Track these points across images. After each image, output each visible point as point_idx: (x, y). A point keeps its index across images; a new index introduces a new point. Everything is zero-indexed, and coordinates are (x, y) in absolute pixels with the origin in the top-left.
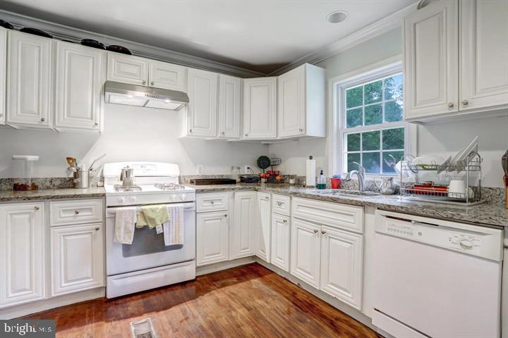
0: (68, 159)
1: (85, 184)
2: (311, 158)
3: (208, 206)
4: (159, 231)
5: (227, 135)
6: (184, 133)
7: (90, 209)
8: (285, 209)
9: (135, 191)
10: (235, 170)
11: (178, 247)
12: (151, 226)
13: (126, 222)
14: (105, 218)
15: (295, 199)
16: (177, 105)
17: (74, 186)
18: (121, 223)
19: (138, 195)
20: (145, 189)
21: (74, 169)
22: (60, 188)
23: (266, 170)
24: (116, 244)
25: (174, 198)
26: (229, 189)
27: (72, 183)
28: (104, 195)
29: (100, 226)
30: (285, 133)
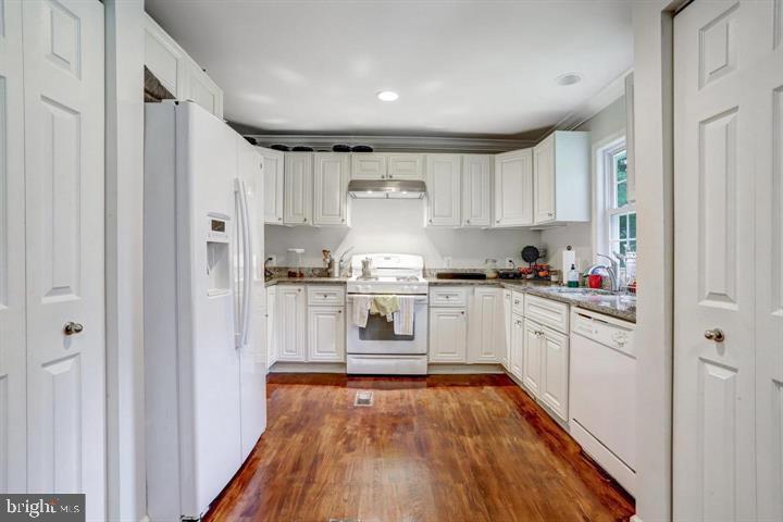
0: (324, 251)
1: (337, 275)
2: (569, 248)
3: (442, 301)
4: (389, 319)
5: (474, 222)
6: (425, 223)
7: (335, 294)
8: (519, 309)
9: (374, 280)
10: (490, 264)
11: (410, 338)
12: (382, 314)
13: (361, 308)
14: (345, 303)
15: (527, 296)
16: (417, 195)
17: (329, 275)
18: (357, 308)
19: (372, 284)
20: (381, 280)
21: (328, 260)
22: (319, 276)
23: (533, 264)
24: (354, 326)
25: (406, 289)
26: (467, 284)
27: (327, 272)
28: (345, 283)
29: (342, 309)
30: (541, 218)
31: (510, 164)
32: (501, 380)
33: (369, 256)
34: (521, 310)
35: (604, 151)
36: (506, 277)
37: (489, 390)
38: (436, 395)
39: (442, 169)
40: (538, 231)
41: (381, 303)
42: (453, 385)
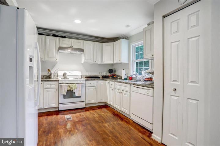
0: (48, 70)
1: (53, 78)
2: (124, 70)
3: (89, 85)
4: (74, 91)
5: (97, 62)
6: (83, 62)
7: (55, 84)
8: (112, 86)
9: (67, 79)
10: (100, 74)
11: (80, 97)
12: (72, 90)
13: (64, 88)
14: (58, 87)
15: (115, 83)
16: (80, 53)
17: (50, 78)
18: (63, 88)
19: (68, 80)
20: (70, 79)
21: (50, 73)
22: (45, 78)
23: (111, 74)
24: (61, 94)
25: (79, 82)
26: (96, 80)
27: (49, 77)
28: (58, 80)
29: (57, 89)
30: (116, 61)
31: (108, 46)
32: (105, 106)
33: (66, 72)
34: (113, 86)
35: (133, 45)
36: (105, 77)
37: (104, 109)
38: (90, 113)
39: (88, 46)
40: (113, 65)
41: (72, 86)
42: (93, 109)
